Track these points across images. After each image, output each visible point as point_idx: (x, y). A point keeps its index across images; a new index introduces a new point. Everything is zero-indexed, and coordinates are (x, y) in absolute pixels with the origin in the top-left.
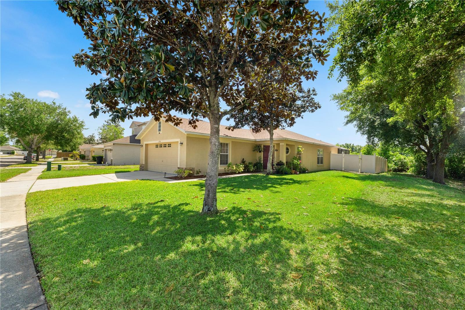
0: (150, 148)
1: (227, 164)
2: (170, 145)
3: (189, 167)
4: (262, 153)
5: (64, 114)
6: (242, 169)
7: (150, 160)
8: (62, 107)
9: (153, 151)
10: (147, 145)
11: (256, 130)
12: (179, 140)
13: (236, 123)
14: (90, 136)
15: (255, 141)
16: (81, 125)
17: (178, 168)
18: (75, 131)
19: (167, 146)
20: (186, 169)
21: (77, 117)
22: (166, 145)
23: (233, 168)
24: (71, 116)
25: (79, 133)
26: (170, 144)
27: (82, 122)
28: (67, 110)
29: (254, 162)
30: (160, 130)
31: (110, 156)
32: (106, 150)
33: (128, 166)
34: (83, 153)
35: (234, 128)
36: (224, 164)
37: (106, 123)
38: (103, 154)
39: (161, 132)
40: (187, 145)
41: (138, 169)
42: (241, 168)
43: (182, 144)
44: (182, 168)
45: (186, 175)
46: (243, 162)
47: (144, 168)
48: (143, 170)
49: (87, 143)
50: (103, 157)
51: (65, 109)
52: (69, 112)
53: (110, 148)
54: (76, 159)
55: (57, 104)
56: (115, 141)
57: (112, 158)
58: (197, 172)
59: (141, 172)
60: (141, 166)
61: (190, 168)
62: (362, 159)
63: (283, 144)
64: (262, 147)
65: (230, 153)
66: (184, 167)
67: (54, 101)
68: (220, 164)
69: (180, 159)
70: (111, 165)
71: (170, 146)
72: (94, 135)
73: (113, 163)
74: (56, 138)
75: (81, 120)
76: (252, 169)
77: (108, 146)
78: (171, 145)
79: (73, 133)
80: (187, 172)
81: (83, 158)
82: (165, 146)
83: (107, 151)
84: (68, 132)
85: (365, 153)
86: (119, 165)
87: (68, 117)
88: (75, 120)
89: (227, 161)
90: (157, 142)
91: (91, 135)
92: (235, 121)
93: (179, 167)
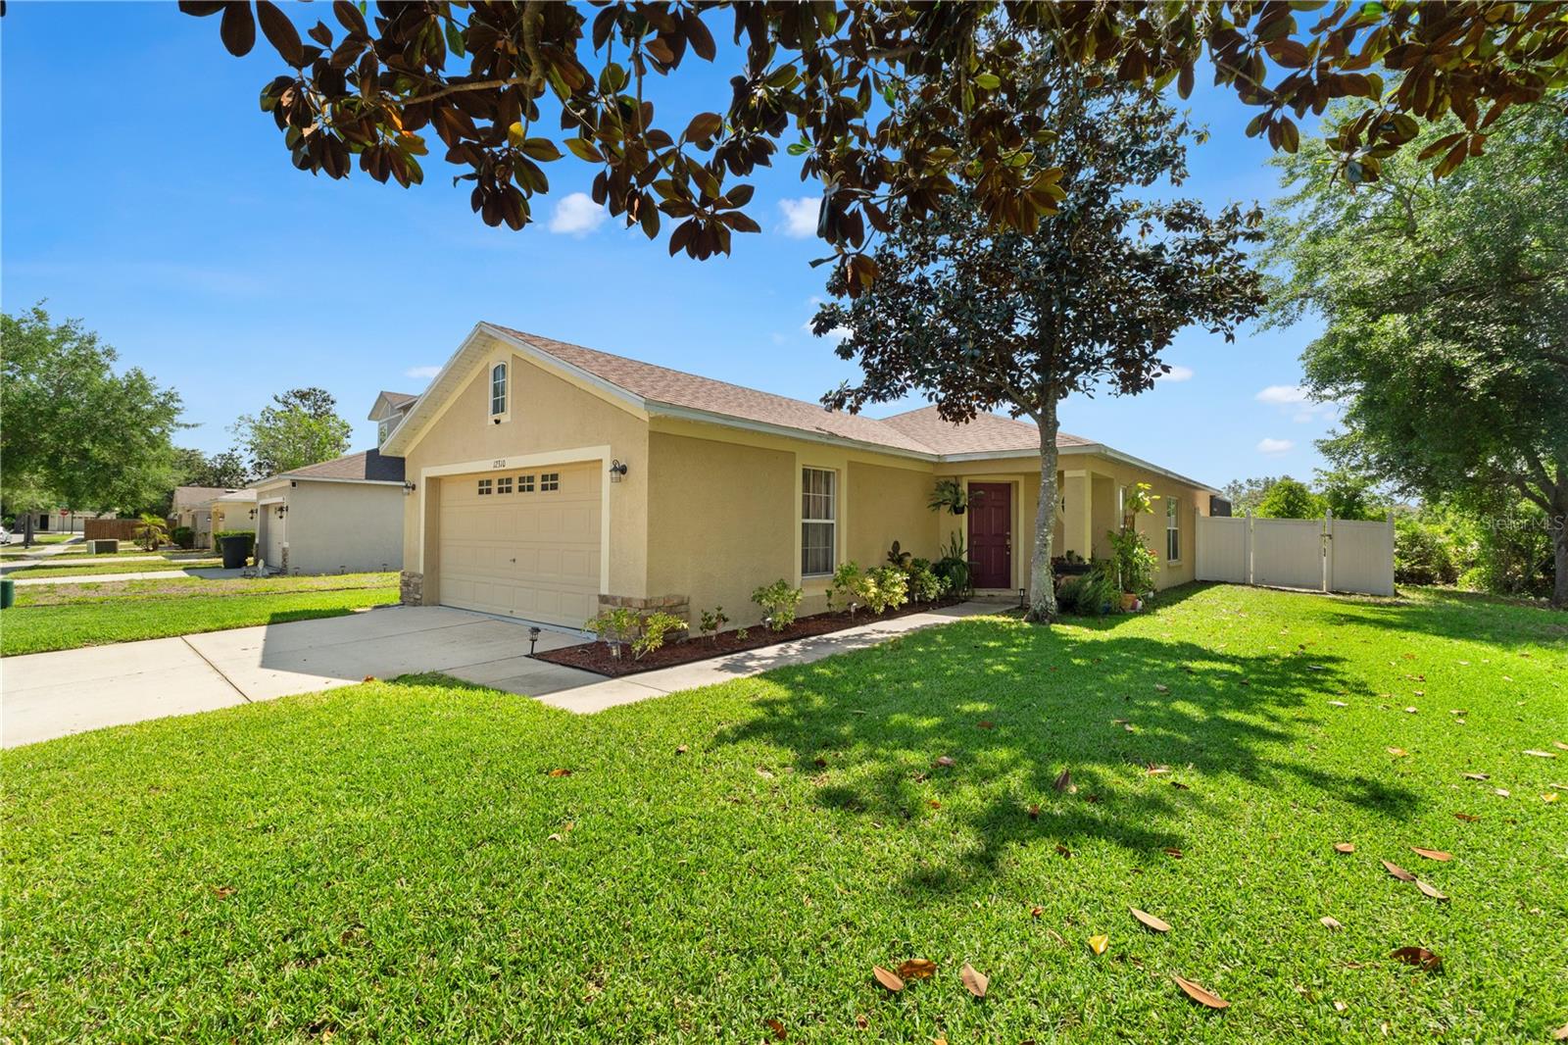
0: (448, 494)
1: (828, 569)
2: (551, 482)
3: (660, 593)
4: (965, 516)
5: (88, 359)
6: (899, 594)
7: (448, 556)
8: (80, 333)
9: (464, 512)
10: (434, 483)
11: (954, 411)
12: (604, 453)
13: (870, 375)
14: (222, 456)
15: (939, 463)
16: (166, 410)
17: (604, 599)
18: (136, 432)
19: (538, 483)
20: (647, 604)
21: (147, 376)
22: (531, 479)
23: (867, 590)
24: (118, 371)
25: (153, 443)
26: (555, 477)
27: (172, 397)
28: (98, 348)
29: (936, 557)
30: (498, 407)
31: (281, 535)
32: (265, 507)
33: (353, 580)
34: (186, 523)
35: (861, 395)
36: (816, 571)
37: (279, 407)
38: (253, 527)
39: (505, 418)
40: (653, 475)
41: (393, 596)
42: (897, 589)
43: (623, 470)
44: (627, 602)
45: (653, 641)
46: (897, 559)
47: (419, 594)
48: (416, 603)
49: (210, 485)
50: (253, 536)
51: (91, 341)
52: (109, 353)
53: (279, 499)
54: (155, 548)
55: (54, 322)
56: (304, 472)
57: (286, 545)
58: (707, 619)
59: (409, 610)
60: (405, 584)
61: (667, 599)
62: (1334, 537)
63: (1082, 473)
64: (965, 488)
65: (841, 518)
66: (639, 594)
67: (41, 308)
68: (805, 571)
69: (612, 552)
70: (282, 572)
71: (554, 487)
72: (236, 454)
73: (291, 564)
74: (53, 462)
75: (165, 389)
76: (934, 589)
77: (271, 493)
78: (560, 482)
79: (125, 440)
80: (658, 624)
81: (184, 540)
82: (527, 485)
83: (272, 512)
84: (104, 435)
85: (1277, 514)
86: (315, 574)
87: (107, 375)
88: (137, 386)
89: (828, 554)
90: (484, 466)
91: (226, 452)
92: (866, 364)
93: (605, 591)
